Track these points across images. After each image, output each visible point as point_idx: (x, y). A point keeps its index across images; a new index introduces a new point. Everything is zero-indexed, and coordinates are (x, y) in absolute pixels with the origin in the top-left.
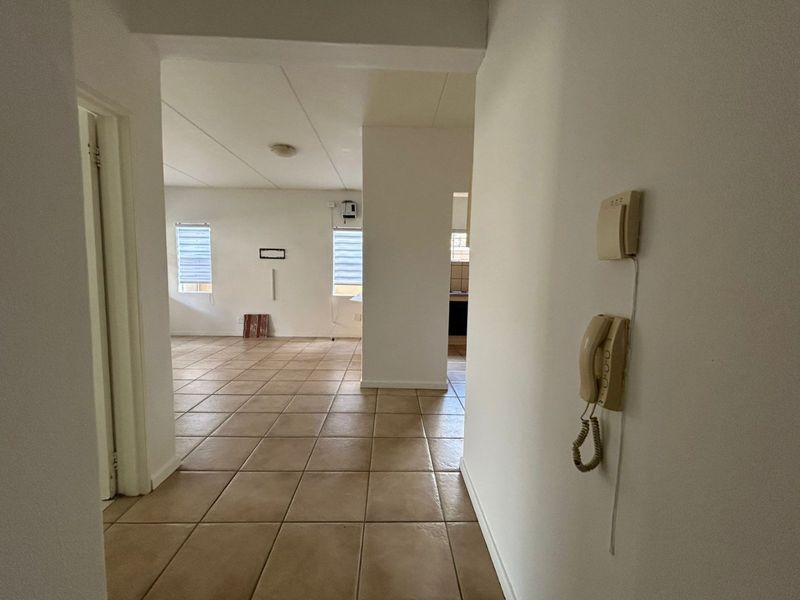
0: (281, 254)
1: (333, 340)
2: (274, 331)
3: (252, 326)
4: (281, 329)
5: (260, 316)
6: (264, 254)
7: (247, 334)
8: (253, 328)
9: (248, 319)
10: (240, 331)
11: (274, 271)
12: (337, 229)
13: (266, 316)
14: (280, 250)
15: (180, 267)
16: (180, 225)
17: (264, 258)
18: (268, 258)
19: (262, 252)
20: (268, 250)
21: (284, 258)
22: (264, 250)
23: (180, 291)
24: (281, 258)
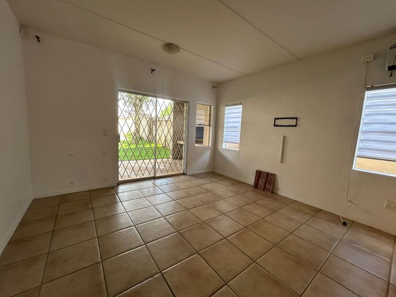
0: (293, 122)
1: (345, 224)
2: (278, 189)
3: (260, 181)
5: (268, 174)
6: (278, 122)
7: (256, 185)
8: (261, 182)
9: (259, 174)
10: (251, 181)
11: (284, 137)
13: (274, 176)
14: (293, 118)
15: (225, 133)
16: (227, 105)
17: (277, 126)
18: (280, 126)
19: (277, 121)
20: (281, 118)
21: (295, 126)
22: (278, 119)
23: (224, 147)
24: (292, 126)
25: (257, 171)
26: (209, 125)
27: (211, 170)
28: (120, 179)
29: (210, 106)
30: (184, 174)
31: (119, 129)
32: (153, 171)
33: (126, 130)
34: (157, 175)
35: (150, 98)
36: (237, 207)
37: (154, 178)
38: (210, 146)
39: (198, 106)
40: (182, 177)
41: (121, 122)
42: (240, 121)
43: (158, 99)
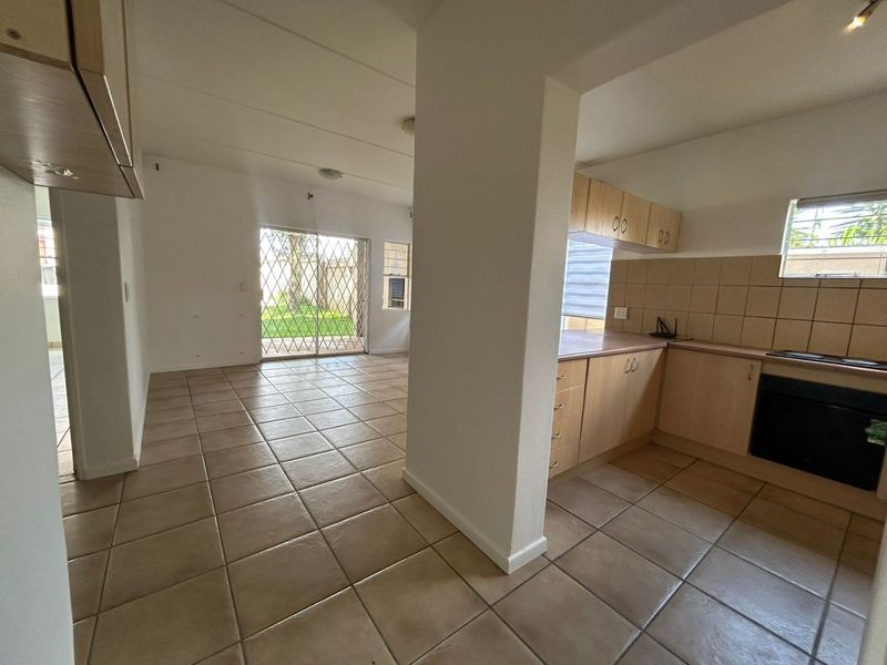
26: (408, 276)
28: (264, 356)
29: (409, 245)
30: (365, 353)
31: (262, 281)
32: (314, 344)
33: (272, 282)
34: (320, 353)
35: (309, 236)
37: (316, 356)
39: (387, 246)
40: (362, 357)
41: (264, 270)
43: (320, 237)
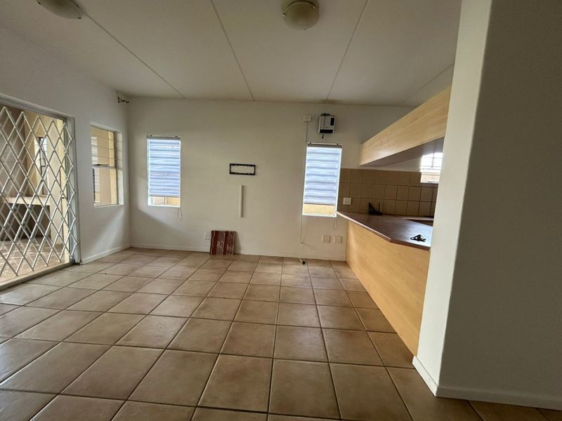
0: (251, 170)
1: (304, 263)
2: (240, 248)
3: (218, 243)
4: (247, 247)
5: (227, 233)
6: (234, 169)
7: (214, 250)
8: (220, 245)
9: (216, 235)
10: (206, 247)
11: (243, 187)
12: (310, 145)
13: (233, 233)
14: (251, 166)
15: (150, 180)
16: (151, 137)
17: (234, 173)
18: (237, 174)
19: (232, 167)
20: (238, 165)
21: (254, 174)
22: (234, 165)
23: (149, 204)
24: (251, 174)
25: (213, 232)
26: (116, 167)
27: (128, 245)
29: (115, 133)
36: (213, 284)
38: (122, 202)
42: (179, 163)
